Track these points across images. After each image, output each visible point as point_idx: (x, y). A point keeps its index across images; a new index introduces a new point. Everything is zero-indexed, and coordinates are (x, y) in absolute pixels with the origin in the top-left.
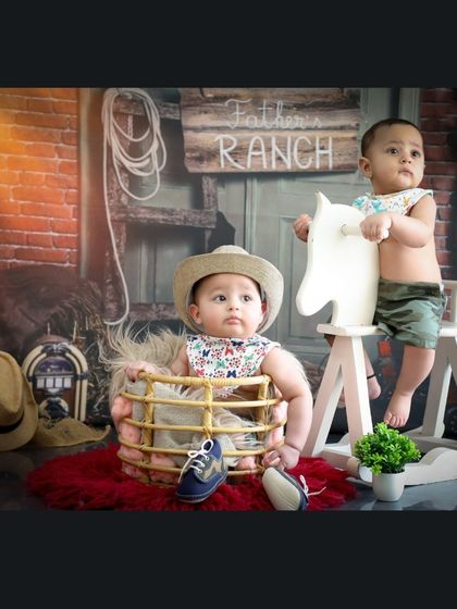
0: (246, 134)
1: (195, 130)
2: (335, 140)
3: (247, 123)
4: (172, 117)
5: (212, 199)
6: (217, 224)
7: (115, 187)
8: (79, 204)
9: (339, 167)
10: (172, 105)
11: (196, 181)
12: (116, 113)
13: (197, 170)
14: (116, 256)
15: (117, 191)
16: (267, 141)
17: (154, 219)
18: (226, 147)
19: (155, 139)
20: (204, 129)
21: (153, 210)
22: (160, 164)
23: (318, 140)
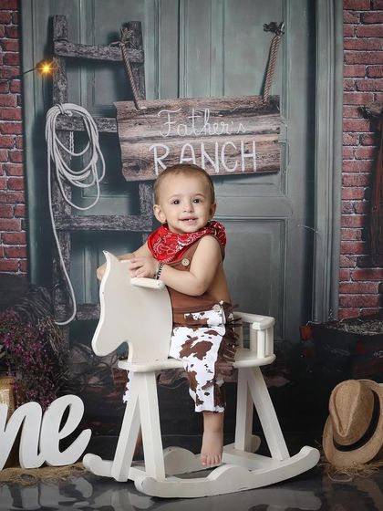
0: (178, 142)
1: (131, 141)
2: (258, 144)
3: (178, 131)
4: (109, 130)
5: (148, 205)
6: (152, 227)
7: (59, 198)
8: (27, 216)
9: (262, 169)
10: (108, 119)
11: (133, 189)
12: (59, 131)
13: (134, 179)
14: (63, 262)
15: (61, 203)
16: (197, 147)
17: (94, 227)
18: (159, 156)
19: (95, 154)
20: (139, 140)
21: (94, 218)
22: (100, 176)
23: (242, 144)
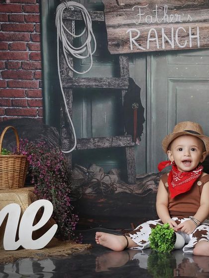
0: (146, 28)
1: (114, 27)
2: (201, 29)
3: (146, 20)
4: (99, 20)
5: (125, 70)
6: (129, 86)
7: (65, 66)
8: (43, 79)
9: (203, 46)
10: (98, 12)
11: (115, 60)
12: (65, 20)
13: (116, 52)
14: (67, 110)
15: (66, 69)
16: (159, 31)
17: (89, 86)
18: (133, 37)
19: (90, 36)
20: (119, 26)
21: (89, 79)
22: (93, 50)
23: (190, 30)
